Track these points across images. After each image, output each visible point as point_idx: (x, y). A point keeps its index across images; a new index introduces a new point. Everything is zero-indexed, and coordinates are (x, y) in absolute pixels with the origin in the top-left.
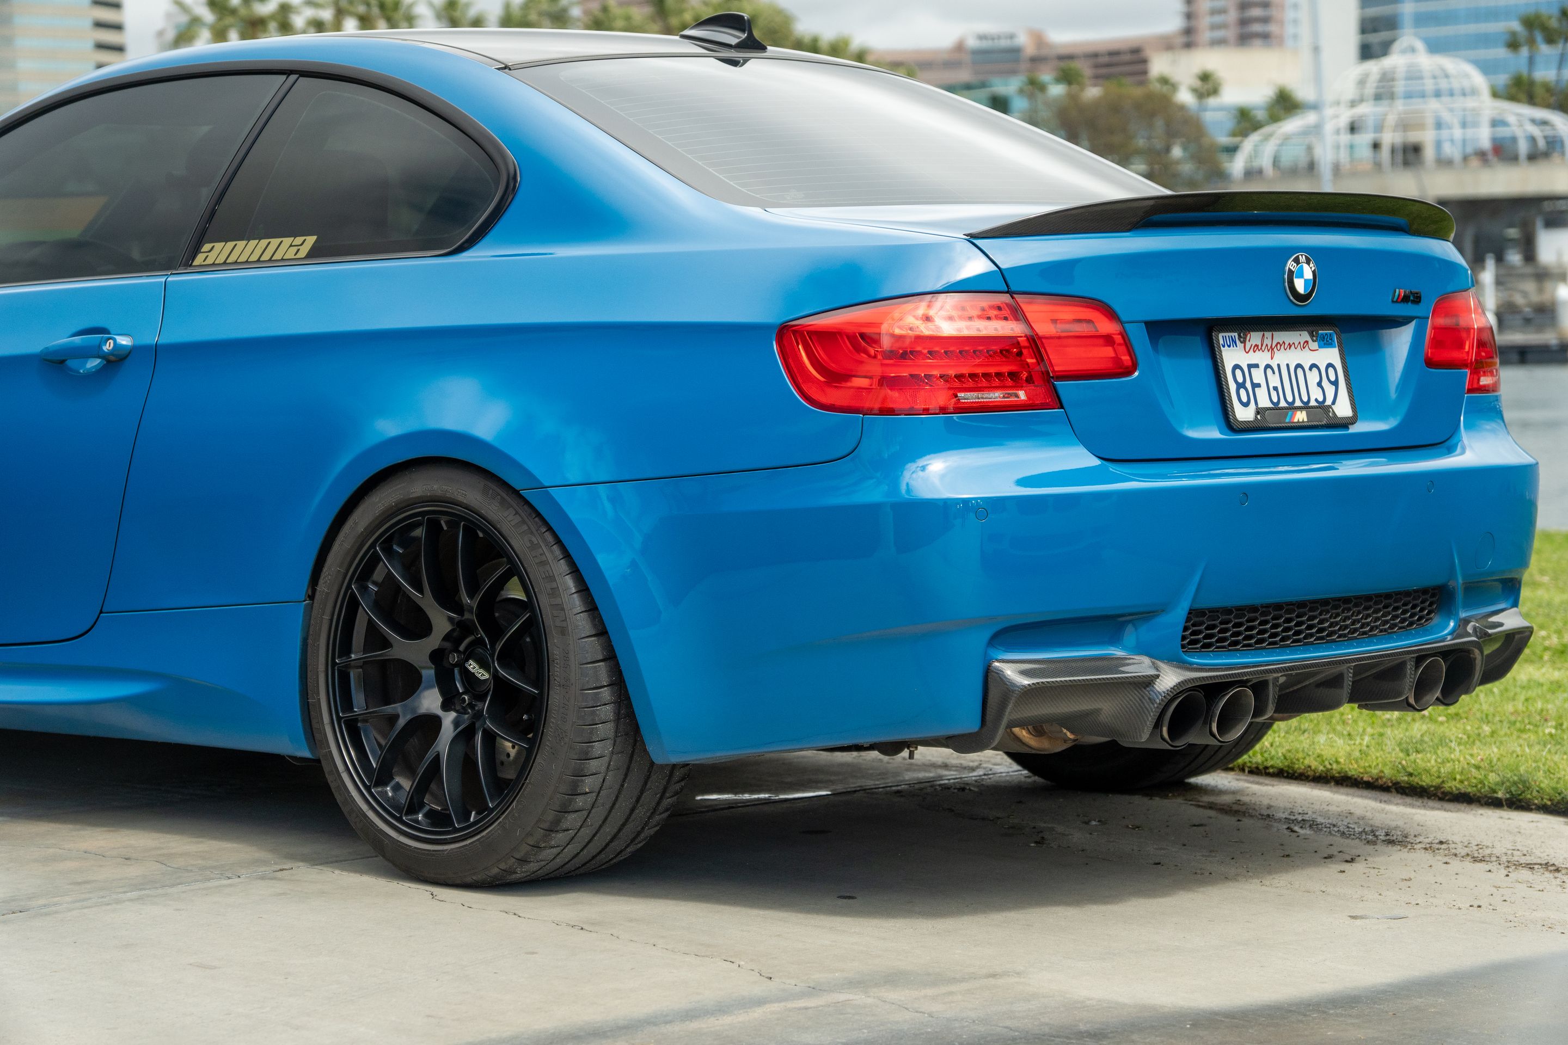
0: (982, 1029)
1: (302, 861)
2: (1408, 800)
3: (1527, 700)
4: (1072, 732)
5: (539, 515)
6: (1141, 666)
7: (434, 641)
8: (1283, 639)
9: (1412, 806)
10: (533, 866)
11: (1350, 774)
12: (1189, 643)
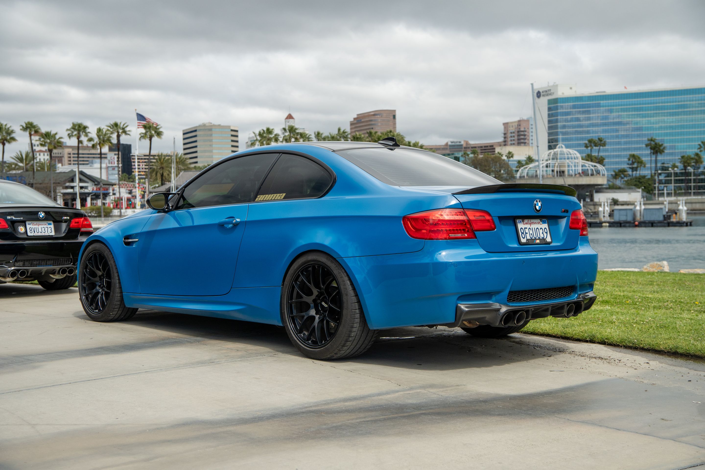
0: (455, 399)
1: (280, 352)
2: (564, 340)
3: (594, 314)
4: (478, 323)
5: (341, 265)
6: (497, 306)
7: (313, 297)
8: (533, 299)
9: (566, 342)
10: (339, 355)
11: (549, 333)
12: (509, 300)
